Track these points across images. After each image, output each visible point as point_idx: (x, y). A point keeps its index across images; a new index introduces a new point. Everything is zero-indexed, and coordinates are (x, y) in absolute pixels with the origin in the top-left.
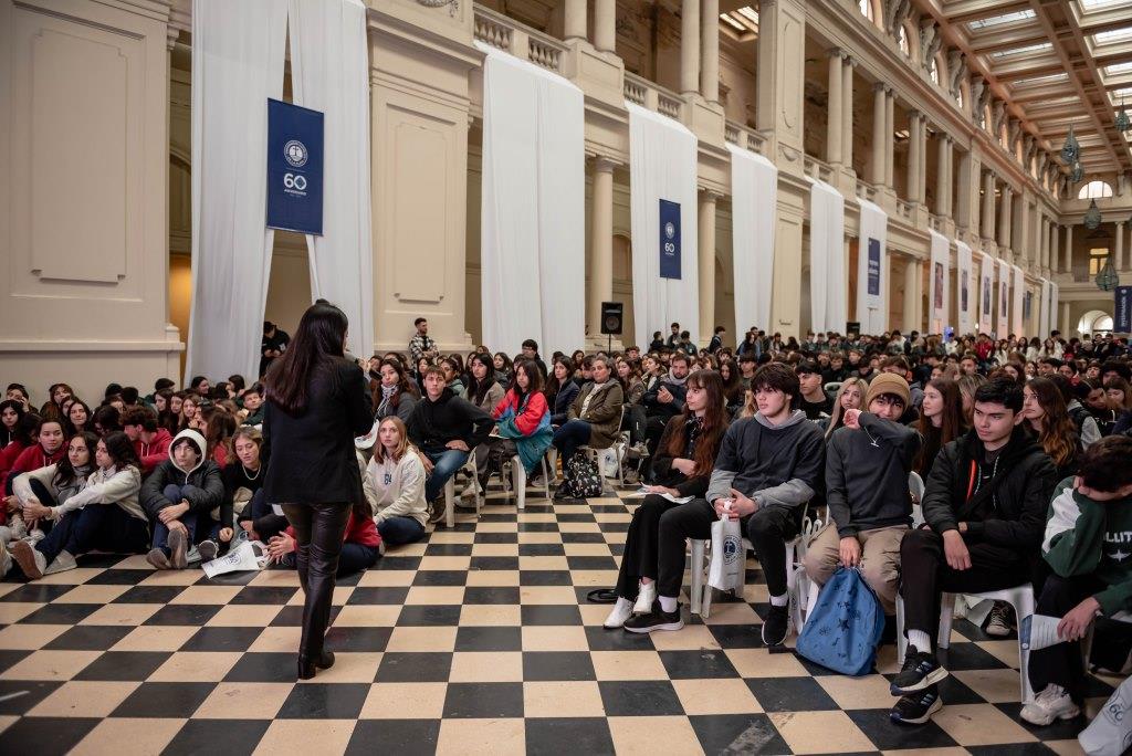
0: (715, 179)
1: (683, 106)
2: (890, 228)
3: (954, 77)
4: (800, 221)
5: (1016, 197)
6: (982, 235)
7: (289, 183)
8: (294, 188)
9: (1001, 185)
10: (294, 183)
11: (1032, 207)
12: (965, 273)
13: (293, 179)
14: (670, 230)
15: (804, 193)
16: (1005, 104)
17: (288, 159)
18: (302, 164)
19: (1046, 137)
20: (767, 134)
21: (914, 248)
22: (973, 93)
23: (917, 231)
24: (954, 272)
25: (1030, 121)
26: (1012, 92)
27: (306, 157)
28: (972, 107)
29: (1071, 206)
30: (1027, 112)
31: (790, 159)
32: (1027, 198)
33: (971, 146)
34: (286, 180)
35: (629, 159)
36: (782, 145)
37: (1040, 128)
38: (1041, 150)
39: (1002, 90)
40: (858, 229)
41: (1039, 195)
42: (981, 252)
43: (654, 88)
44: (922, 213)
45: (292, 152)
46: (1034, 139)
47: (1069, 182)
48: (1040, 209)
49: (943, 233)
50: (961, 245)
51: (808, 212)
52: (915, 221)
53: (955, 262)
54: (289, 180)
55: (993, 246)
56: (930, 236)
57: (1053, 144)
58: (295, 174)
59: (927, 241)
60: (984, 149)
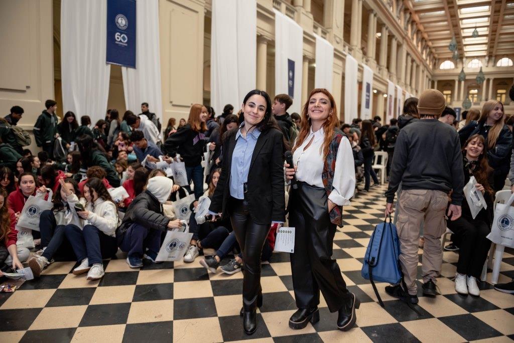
0: (308, 50)
1: (296, 13)
2: (374, 79)
3: (399, 9)
4: (341, 73)
5: (418, 66)
6: (406, 84)
7: (118, 38)
8: (121, 41)
9: (413, 61)
10: (121, 39)
11: (423, 72)
12: (400, 100)
13: (120, 36)
14: (291, 74)
15: (343, 60)
16: (417, 24)
17: (118, 25)
18: (125, 28)
19: (430, 40)
20: (329, 30)
21: (382, 88)
22: (405, 18)
23: (383, 80)
24: (396, 99)
25: (425, 32)
26: (420, 18)
27: (127, 25)
28: (404, 24)
29: (437, 72)
30: (425, 28)
31: (338, 43)
32: (421, 68)
33: (403, 42)
34: (116, 36)
35: (274, 38)
36: (335, 36)
37: (429, 36)
38: (428, 46)
39: (416, 17)
40: (362, 77)
41: (426, 66)
42: (405, 91)
43: (285, 3)
44: (385, 71)
45: (120, 21)
46: (426, 41)
47: (437, 61)
48: (426, 73)
49: (392, 81)
50: (398, 87)
51: (344, 68)
52: (382, 75)
53: (396, 95)
54: (119, 37)
55: (409, 88)
56: (388, 82)
57: (432, 44)
58: (121, 33)
59: (386, 85)
60: (408, 44)
